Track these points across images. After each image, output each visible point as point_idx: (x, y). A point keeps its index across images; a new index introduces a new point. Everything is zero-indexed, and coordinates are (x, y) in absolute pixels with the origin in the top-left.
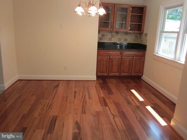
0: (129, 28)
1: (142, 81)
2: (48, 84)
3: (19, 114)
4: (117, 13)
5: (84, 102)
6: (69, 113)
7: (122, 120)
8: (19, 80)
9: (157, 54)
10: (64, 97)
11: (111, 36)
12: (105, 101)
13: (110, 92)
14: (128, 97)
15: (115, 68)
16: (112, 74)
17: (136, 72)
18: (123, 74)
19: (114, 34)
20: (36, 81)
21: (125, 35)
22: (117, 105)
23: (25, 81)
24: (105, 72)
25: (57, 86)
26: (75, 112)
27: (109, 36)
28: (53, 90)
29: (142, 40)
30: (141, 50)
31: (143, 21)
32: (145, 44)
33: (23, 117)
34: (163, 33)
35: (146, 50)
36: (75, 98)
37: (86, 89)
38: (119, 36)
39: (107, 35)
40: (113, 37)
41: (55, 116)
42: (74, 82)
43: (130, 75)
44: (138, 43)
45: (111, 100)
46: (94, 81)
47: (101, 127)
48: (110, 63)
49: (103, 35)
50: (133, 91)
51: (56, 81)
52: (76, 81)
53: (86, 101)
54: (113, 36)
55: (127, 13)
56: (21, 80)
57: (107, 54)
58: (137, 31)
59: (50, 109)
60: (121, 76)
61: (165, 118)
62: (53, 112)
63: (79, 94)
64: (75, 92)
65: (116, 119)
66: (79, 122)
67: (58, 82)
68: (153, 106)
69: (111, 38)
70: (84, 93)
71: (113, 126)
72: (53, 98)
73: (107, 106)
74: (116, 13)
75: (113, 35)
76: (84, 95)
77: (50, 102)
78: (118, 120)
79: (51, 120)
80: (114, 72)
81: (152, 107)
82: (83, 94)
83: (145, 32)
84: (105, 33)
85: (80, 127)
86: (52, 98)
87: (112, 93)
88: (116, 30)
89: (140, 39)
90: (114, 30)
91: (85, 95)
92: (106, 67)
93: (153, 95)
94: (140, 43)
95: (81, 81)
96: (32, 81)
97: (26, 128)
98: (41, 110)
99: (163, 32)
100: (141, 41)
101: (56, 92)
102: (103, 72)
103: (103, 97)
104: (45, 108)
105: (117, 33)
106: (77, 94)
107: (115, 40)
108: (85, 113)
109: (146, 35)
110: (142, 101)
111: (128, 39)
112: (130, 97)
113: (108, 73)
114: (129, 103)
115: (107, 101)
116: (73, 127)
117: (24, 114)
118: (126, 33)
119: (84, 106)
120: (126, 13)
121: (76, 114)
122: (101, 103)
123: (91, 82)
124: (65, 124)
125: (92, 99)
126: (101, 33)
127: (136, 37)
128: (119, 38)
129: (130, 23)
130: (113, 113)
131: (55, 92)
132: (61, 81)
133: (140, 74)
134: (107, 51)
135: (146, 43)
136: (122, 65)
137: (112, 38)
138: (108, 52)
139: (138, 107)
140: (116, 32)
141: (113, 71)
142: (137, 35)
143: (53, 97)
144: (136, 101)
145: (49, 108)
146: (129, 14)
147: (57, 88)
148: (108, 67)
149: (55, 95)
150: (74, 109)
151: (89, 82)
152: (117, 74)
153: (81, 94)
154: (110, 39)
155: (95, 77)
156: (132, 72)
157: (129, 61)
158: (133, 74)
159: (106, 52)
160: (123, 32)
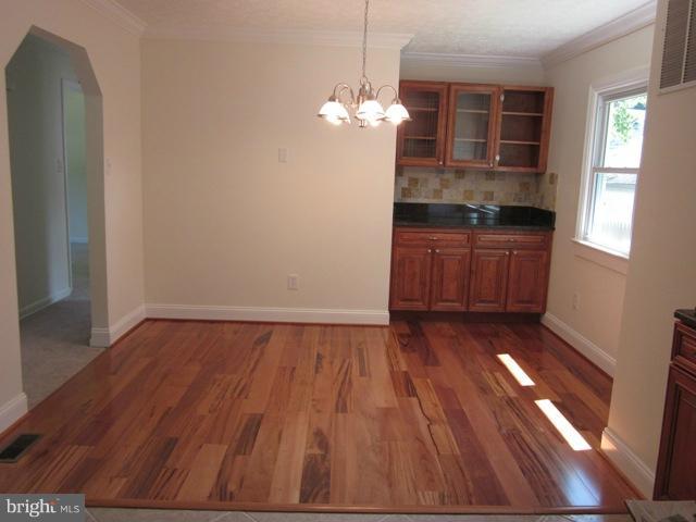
0: (498, 158)
1: (543, 331)
2: (235, 333)
3: (154, 407)
4: (458, 110)
5: (346, 384)
6: (299, 410)
7: (453, 430)
8: (147, 320)
9: (585, 239)
10: (284, 369)
11: (441, 184)
12: (408, 382)
13: (429, 359)
14: (486, 375)
15: (452, 288)
16: (440, 306)
17: (522, 302)
18: (480, 307)
19: (450, 176)
20: (201, 325)
21: (487, 179)
22: (446, 394)
23: (167, 324)
24: (417, 300)
25: (266, 339)
26: (314, 406)
27: (434, 182)
28: (254, 349)
29: (542, 197)
30: (537, 228)
31: (543, 136)
32: (551, 209)
33: (166, 413)
34: (600, 174)
35: (554, 229)
36: (317, 372)
37: (353, 349)
38: (465, 184)
39: (426, 180)
40: (447, 188)
41: (255, 415)
42: (318, 328)
43: (501, 310)
44: (530, 205)
45: (429, 380)
46: (382, 327)
47: (389, 445)
48: (435, 269)
49: (414, 182)
50: (506, 359)
51: (261, 327)
52: (326, 325)
53: (350, 381)
54: (445, 184)
55: (488, 110)
56: (156, 320)
57: (422, 239)
58: (524, 166)
59: (242, 396)
60: (472, 313)
61: (590, 433)
62: (252, 405)
63: (332, 363)
64: (319, 357)
65: (435, 428)
66: (325, 431)
67: (268, 328)
68: (559, 400)
69: (441, 191)
70: (347, 361)
71: (424, 445)
72: (252, 371)
73: (415, 395)
74: (455, 110)
75: (448, 180)
76: (346, 365)
77: (242, 379)
78: (443, 432)
79: (247, 425)
80: (447, 301)
81: (555, 403)
82: (344, 361)
83: (549, 171)
84: (421, 176)
85: (327, 444)
86: (248, 371)
87: (436, 363)
88: (453, 164)
89: (537, 192)
90: (448, 163)
91: (350, 365)
92: (423, 284)
93: (569, 369)
94: (536, 206)
95: (339, 328)
96: (188, 324)
97: (177, 440)
98: (217, 398)
99: (599, 169)
100: (539, 201)
101: (262, 353)
102: (411, 300)
103: (406, 372)
104: (228, 395)
105: (460, 173)
106: (325, 363)
107: (452, 196)
108: (344, 410)
109: (553, 178)
110: (527, 387)
111: (495, 194)
112: (491, 373)
113: (430, 303)
114: (484, 390)
115: (417, 382)
116: (307, 443)
117: (170, 408)
118: (490, 175)
119: (343, 394)
120: (485, 112)
121: (319, 411)
122: (395, 389)
123: (372, 330)
124: (284, 435)
125: (370, 376)
126: (408, 174)
127: (524, 186)
128: (466, 191)
129: (499, 141)
130: (430, 412)
131: (257, 354)
132: (277, 327)
133: (535, 309)
134: (425, 230)
135: (553, 207)
136: (473, 277)
137: (445, 191)
138: (428, 235)
139: (510, 401)
140: (457, 172)
141: (444, 297)
142: (526, 180)
143: (251, 366)
144: (508, 386)
145: (239, 395)
146: (498, 115)
147: (263, 345)
148: (428, 284)
149: (258, 360)
150: (313, 400)
151: (366, 329)
152: (458, 306)
153: (337, 362)
154: (438, 193)
155: (387, 313)
156: (510, 301)
157: (498, 262)
158: (512, 307)
159: (422, 235)
160: (479, 172)
